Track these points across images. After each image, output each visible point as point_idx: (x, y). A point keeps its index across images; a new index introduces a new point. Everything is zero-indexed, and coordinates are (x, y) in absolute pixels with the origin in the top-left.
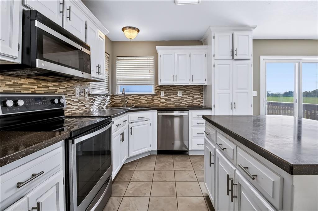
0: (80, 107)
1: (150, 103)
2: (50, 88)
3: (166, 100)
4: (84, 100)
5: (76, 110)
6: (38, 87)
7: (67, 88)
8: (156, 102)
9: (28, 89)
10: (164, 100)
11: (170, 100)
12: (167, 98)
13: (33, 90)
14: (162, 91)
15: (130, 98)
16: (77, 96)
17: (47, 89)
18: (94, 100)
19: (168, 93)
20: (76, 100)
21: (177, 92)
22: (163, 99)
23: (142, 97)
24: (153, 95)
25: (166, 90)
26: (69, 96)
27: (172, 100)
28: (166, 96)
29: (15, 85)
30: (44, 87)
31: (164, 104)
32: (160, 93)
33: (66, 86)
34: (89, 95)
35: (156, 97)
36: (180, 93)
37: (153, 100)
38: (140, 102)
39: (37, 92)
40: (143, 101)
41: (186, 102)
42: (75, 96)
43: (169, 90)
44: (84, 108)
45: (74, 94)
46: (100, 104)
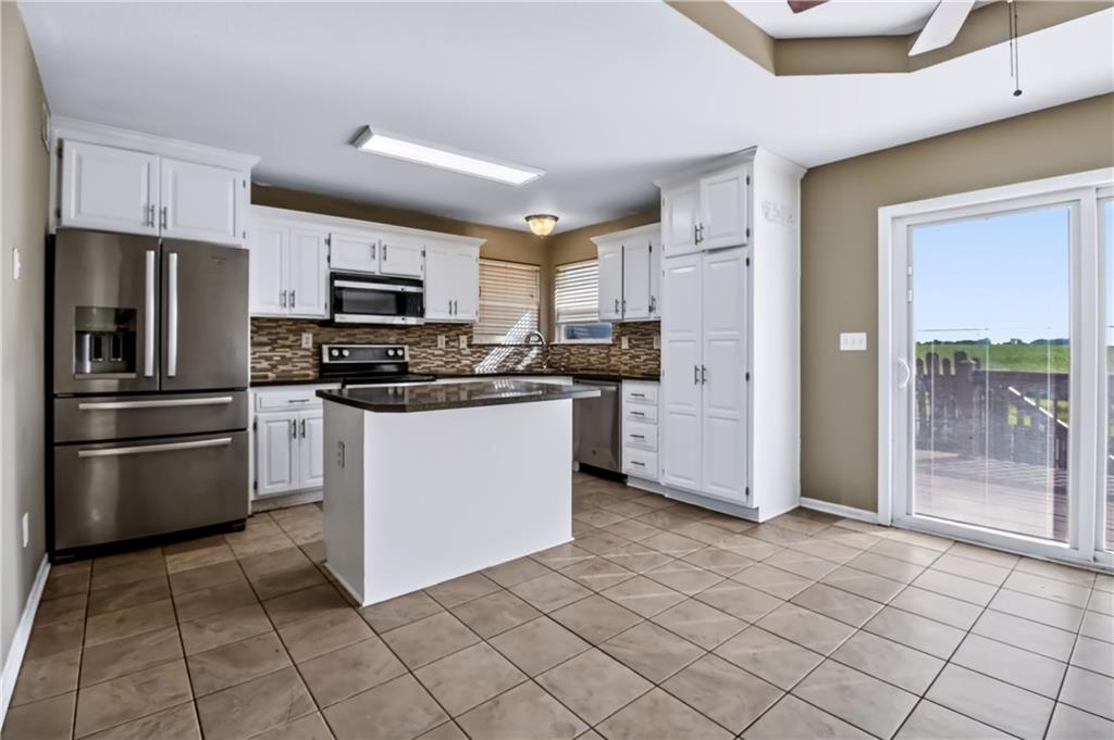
0: (447, 363)
1: (603, 363)
3: (631, 358)
4: (459, 352)
5: (438, 366)
7: (420, 336)
8: (613, 360)
9: (361, 339)
10: (627, 357)
11: (638, 357)
12: (632, 351)
14: (624, 335)
16: (439, 346)
18: (487, 354)
19: (636, 340)
20: (436, 352)
21: (652, 339)
22: (626, 354)
23: (592, 351)
24: (609, 346)
25: (632, 333)
26: (424, 347)
27: (643, 358)
28: (631, 347)
29: (348, 335)
31: (627, 368)
32: (620, 340)
33: (419, 333)
34: (470, 346)
35: (613, 349)
36: (657, 340)
37: (608, 356)
38: (589, 360)
40: (592, 359)
42: (436, 346)
43: (636, 333)
44: (458, 365)
45: (434, 344)
46: (504, 361)
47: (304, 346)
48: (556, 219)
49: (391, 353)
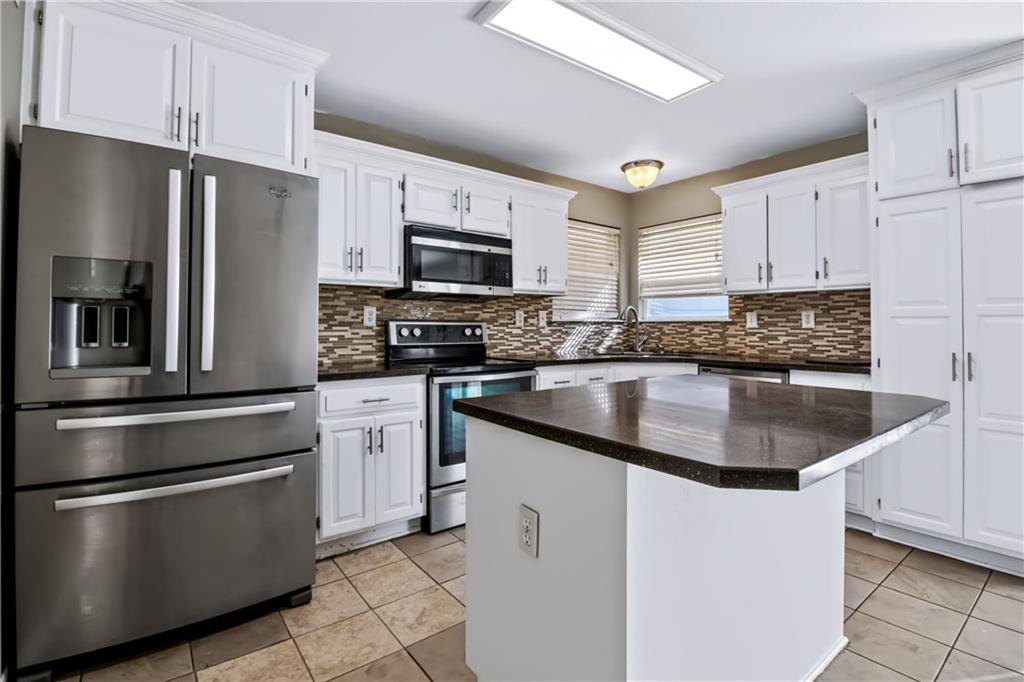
0: (526, 344)
1: (717, 346)
2: (467, 312)
3: (762, 339)
4: (538, 332)
5: (517, 348)
6: (448, 312)
7: (496, 311)
8: (732, 342)
10: (755, 338)
11: (775, 338)
12: (765, 331)
13: (441, 316)
14: (751, 310)
15: (667, 332)
16: (518, 324)
17: (461, 314)
18: (568, 334)
19: (770, 317)
20: (515, 331)
21: (800, 315)
22: (754, 334)
23: (697, 330)
24: (724, 324)
25: (763, 308)
26: (501, 325)
27: (783, 339)
28: (761, 326)
30: (457, 311)
31: (755, 352)
32: (745, 317)
33: (496, 308)
34: (550, 323)
35: (732, 330)
36: (808, 317)
37: (724, 337)
38: (691, 342)
39: (446, 318)
40: (697, 340)
41: (831, 349)
42: (514, 323)
43: (770, 308)
44: (537, 347)
45: (512, 322)
46: (585, 342)
47: (367, 323)
48: (660, 165)
49: (468, 332)
